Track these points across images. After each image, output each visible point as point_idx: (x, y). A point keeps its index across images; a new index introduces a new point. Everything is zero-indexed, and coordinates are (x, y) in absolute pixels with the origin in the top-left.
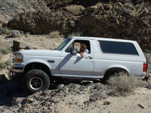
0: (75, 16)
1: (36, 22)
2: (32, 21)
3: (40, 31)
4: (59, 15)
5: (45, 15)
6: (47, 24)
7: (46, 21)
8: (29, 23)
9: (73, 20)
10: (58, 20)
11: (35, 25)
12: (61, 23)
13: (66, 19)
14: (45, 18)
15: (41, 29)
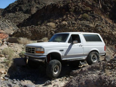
0: (53, 29)
1: (31, 33)
2: (29, 32)
3: (34, 38)
4: (45, 28)
5: (37, 28)
6: (39, 33)
7: (38, 32)
8: (28, 34)
9: (54, 31)
10: (45, 31)
11: (31, 34)
12: (47, 33)
13: (49, 31)
14: (37, 30)
15: (35, 37)
